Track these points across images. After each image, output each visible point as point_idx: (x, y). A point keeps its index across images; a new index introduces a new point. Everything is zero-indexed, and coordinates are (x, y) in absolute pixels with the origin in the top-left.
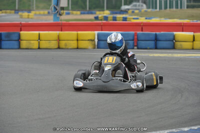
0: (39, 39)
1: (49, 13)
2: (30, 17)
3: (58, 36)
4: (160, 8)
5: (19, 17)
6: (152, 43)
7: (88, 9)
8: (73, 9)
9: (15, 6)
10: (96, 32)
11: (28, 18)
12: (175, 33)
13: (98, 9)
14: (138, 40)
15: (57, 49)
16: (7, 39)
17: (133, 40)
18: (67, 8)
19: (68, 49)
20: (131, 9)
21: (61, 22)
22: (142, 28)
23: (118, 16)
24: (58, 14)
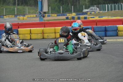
1: (36, 16)
2: (24, 19)
3: (43, 31)
4: (108, 10)
5: (17, 19)
6: (103, 33)
7: (61, 13)
8: (52, 13)
9: (15, 12)
11: (23, 20)
12: (118, 26)
13: (69, 12)
14: (94, 31)
15: (42, 39)
18: (48, 13)
19: (49, 39)
20: (90, 11)
21: (44, 21)
22: (96, 23)
23: (81, 16)
24: (42, 16)
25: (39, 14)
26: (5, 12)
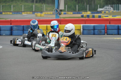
0: (47, 29)
1: (53, 13)
2: (42, 16)
5: (35, 16)
6: (116, 31)
9: (33, 9)
10: (82, 25)
11: (41, 16)
13: (84, 11)
14: (107, 30)
17: (104, 29)
21: (60, 19)
24: (58, 14)
25: (55, 12)
26: (24, 9)
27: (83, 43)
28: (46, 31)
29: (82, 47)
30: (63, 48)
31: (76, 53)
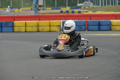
0: (26, 26)
1: (31, 9)
2: (20, 12)
3: (38, 24)
4: (102, 5)
6: (97, 27)
7: (56, 6)
8: (47, 7)
9: (10, 5)
10: (62, 21)
11: (19, 12)
12: (111, 20)
13: (63, 6)
14: (88, 26)
15: (37, 32)
16: (5, 26)
17: (85, 25)
18: (43, 6)
19: (44, 32)
20: (83, 6)
21: (39, 15)
22: (90, 18)
23: (75, 10)
24: (37, 10)
27: (84, 41)
28: (25, 27)
29: (83, 45)
30: (61, 46)
31: (75, 51)
